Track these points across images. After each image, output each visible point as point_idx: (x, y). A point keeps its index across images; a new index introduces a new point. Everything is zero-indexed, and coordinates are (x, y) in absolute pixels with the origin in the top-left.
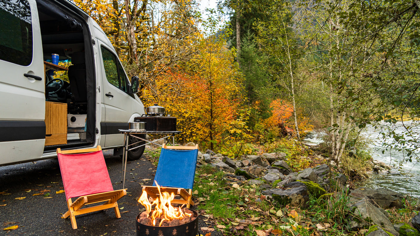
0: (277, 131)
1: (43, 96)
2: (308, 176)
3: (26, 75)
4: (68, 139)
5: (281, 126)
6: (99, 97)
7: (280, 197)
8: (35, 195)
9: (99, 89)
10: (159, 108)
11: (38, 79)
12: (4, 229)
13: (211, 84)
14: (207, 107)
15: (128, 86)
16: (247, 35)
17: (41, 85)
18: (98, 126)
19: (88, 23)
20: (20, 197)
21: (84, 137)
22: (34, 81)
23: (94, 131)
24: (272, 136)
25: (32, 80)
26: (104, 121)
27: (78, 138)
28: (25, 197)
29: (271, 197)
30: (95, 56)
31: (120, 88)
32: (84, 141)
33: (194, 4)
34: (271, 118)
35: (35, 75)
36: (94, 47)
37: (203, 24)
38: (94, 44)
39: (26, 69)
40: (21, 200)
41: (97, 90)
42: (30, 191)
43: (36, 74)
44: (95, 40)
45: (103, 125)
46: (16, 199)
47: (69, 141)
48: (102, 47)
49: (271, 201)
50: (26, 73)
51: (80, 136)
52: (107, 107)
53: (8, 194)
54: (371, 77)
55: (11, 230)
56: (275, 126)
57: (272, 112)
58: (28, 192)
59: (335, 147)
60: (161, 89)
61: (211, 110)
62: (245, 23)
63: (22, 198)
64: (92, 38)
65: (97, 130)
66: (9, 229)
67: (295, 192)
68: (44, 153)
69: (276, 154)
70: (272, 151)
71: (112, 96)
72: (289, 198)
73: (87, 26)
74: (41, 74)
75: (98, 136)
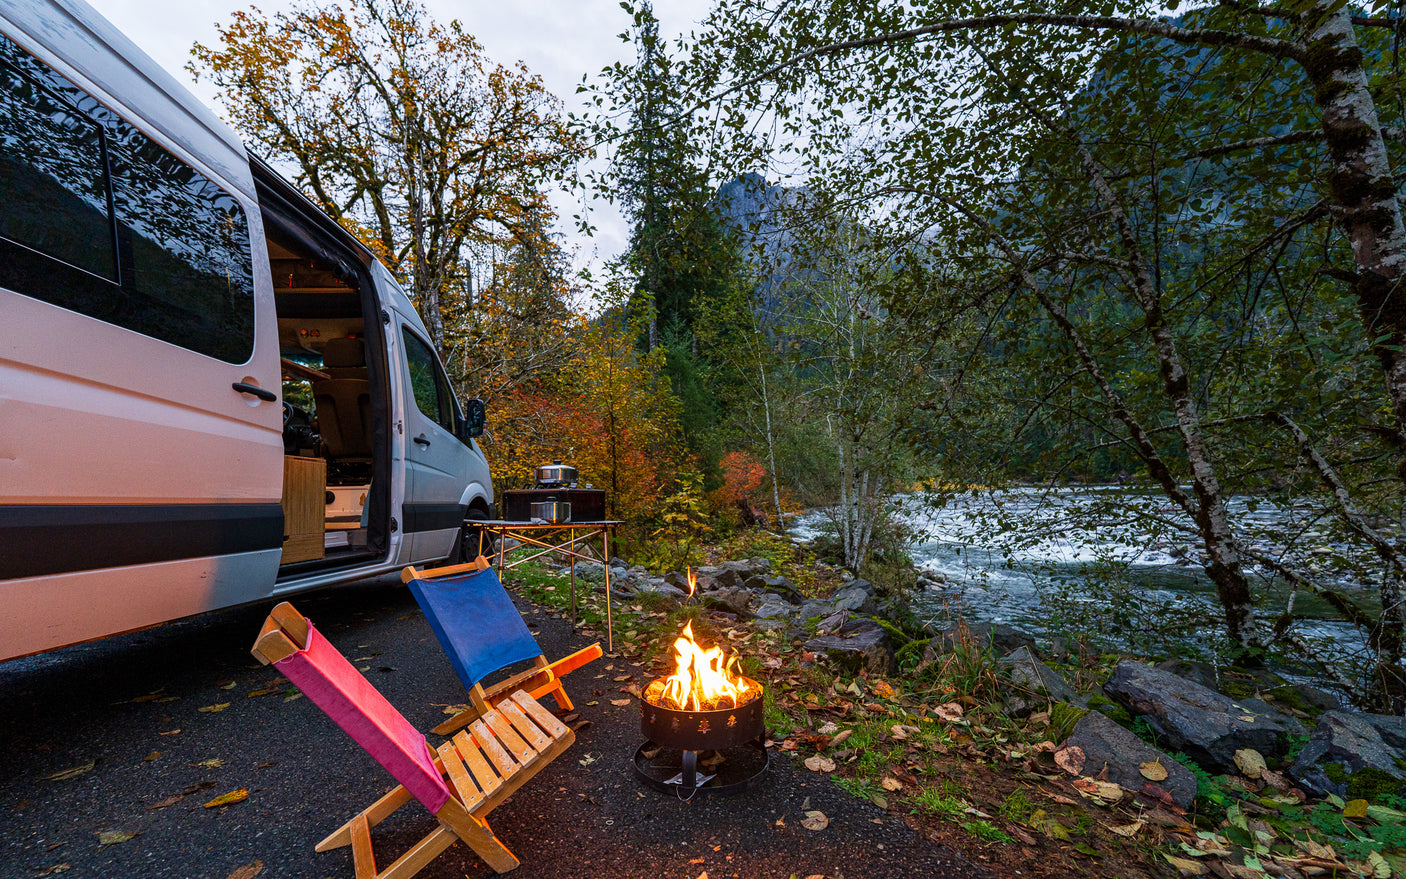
0: (734, 515)
1: (277, 441)
2: (860, 605)
3: (238, 388)
4: (327, 545)
5: (742, 505)
6: (400, 442)
7: (844, 654)
8: (253, 694)
9: (400, 426)
10: (564, 470)
11: (268, 397)
12: (208, 805)
13: (614, 419)
14: (604, 467)
15: (458, 421)
16: (673, 323)
17: (275, 414)
18: (397, 514)
19: (373, 272)
20: (213, 704)
21: (361, 540)
22: (257, 402)
23: (386, 526)
24: (726, 525)
25: (253, 400)
26: (409, 500)
27: (346, 543)
28: (226, 705)
29: (825, 656)
30: (389, 350)
31: (441, 424)
32: (360, 548)
33: (555, 253)
34: (722, 490)
35: (260, 387)
36: (386, 327)
37: (595, 295)
38: (388, 320)
39: (238, 372)
40: (220, 713)
41: (395, 429)
42: (234, 684)
43: (263, 386)
44: (390, 312)
45: (407, 509)
46: (202, 710)
47: (329, 551)
48: (405, 328)
49: (828, 664)
50: (239, 381)
51: (349, 538)
52: (418, 467)
53: (171, 699)
54: (935, 408)
55: (229, 804)
56: (732, 505)
57: (725, 476)
58: (227, 688)
59: (851, 544)
60: (500, 428)
61: (614, 473)
62: (665, 298)
63: (219, 707)
64: (383, 308)
65: (395, 523)
66: (221, 802)
67: (872, 642)
68: (277, 582)
69: (751, 563)
70: (739, 555)
71: (428, 444)
72: (863, 656)
73: (370, 279)
74: (274, 383)
75: (396, 538)
